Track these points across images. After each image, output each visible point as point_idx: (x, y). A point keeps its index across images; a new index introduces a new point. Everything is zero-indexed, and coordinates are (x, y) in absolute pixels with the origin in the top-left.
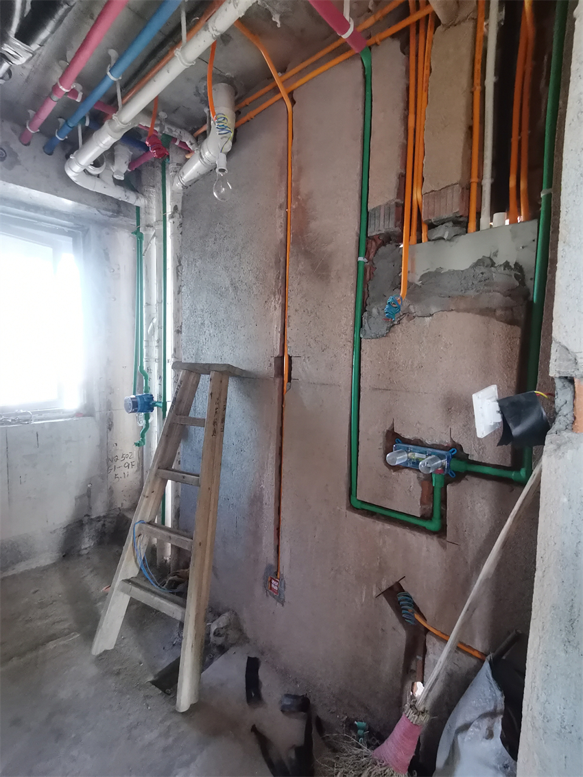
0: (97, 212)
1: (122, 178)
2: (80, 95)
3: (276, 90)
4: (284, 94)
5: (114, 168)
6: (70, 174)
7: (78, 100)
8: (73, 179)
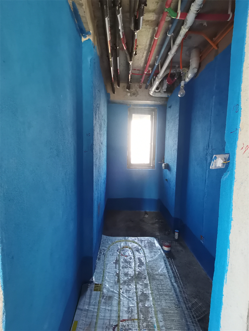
0: (160, 103)
1: (166, 91)
2: (151, 72)
3: (211, 46)
4: (214, 46)
5: (163, 88)
6: (151, 94)
7: (150, 73)
8: (152, 95)
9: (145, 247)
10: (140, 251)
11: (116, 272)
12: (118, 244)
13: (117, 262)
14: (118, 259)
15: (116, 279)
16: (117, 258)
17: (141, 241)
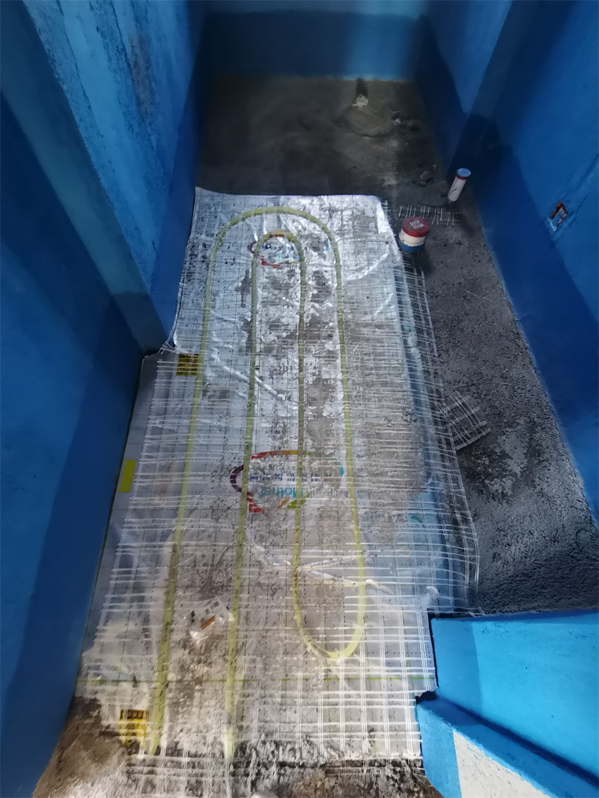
9: (341, 232)
10: (325, 248)
11: (242, 318)
12: (253, 222)
13: (247, 285)
14: (250, 277)
15: (244, 341)
16: (247, 272)
17: (332, 211)
